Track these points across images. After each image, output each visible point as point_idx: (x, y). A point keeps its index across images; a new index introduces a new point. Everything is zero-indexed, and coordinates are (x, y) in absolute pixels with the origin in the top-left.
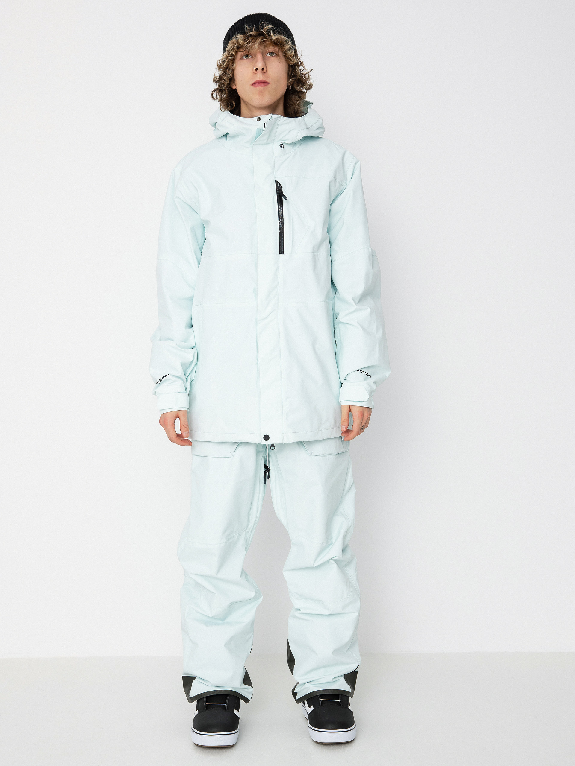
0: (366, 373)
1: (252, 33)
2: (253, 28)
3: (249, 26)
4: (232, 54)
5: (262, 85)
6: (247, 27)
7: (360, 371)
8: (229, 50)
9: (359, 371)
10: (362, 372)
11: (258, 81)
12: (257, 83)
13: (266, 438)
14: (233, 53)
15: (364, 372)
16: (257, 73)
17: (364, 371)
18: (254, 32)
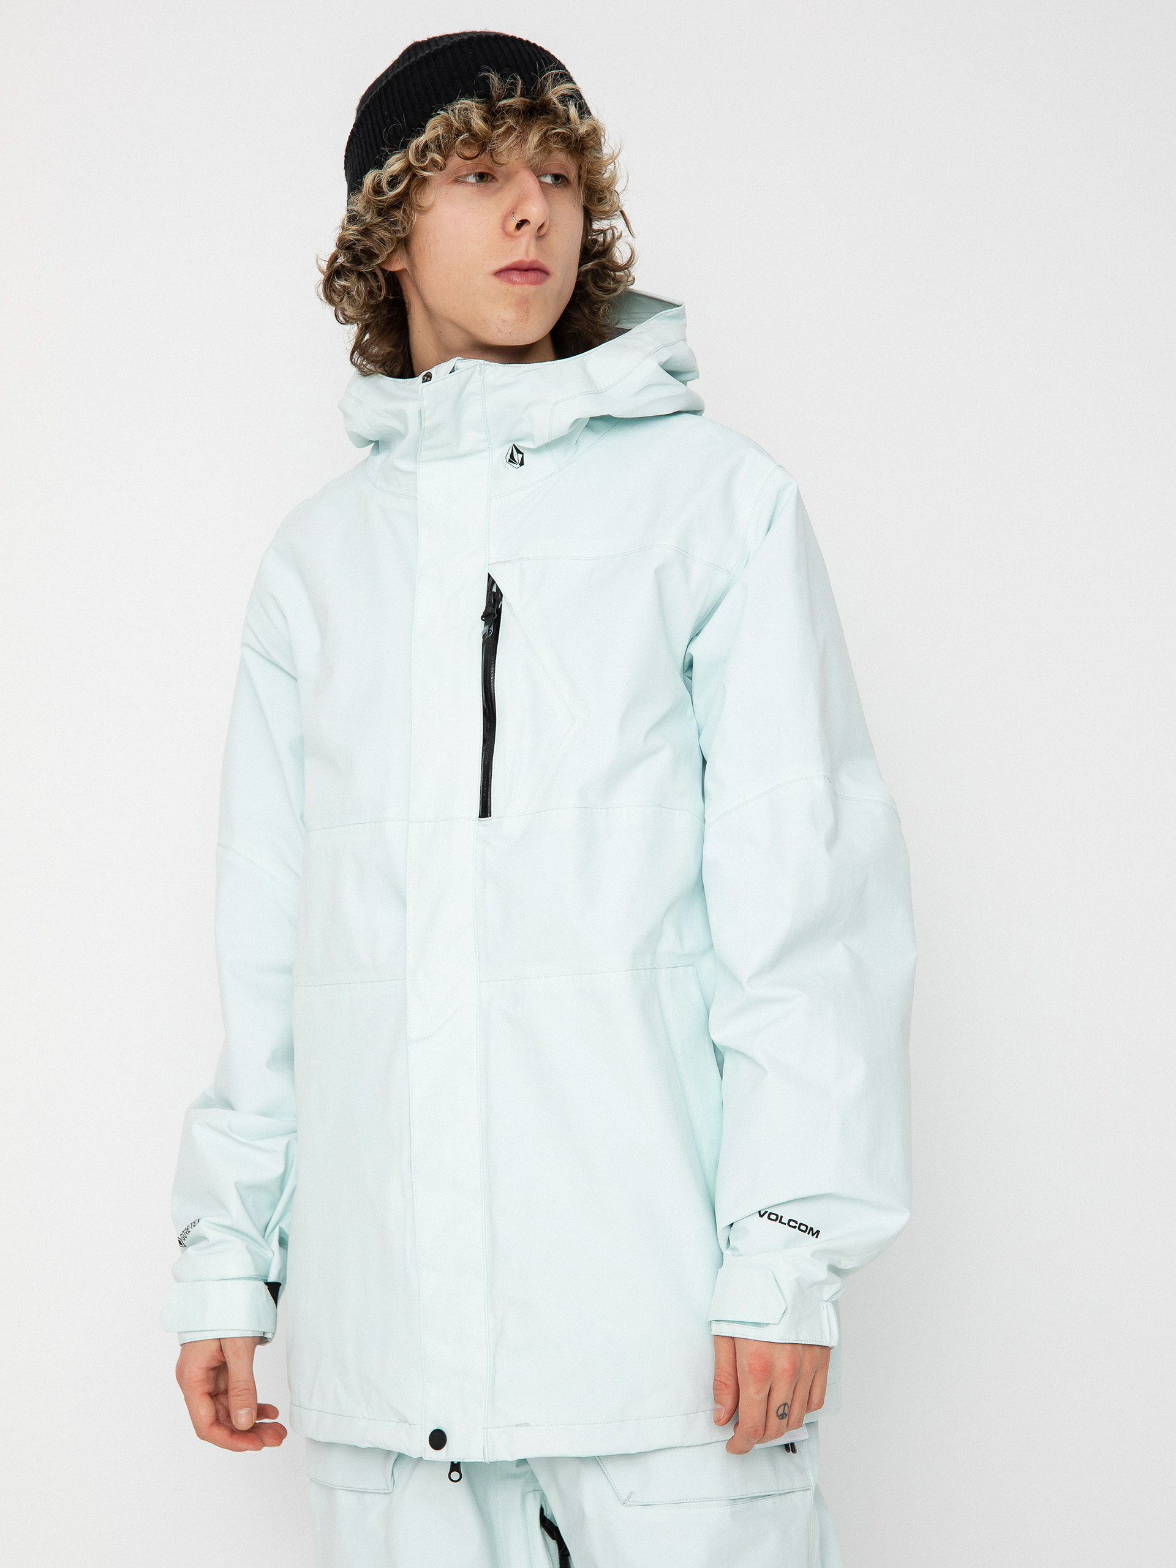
0: (792, 1223)
1: (516, 101)
2: (514, 84)
3: (503, 77)
4: (433, 161)
5: (532, 276)
6: (494, 78)
7: (771, 1214)
8: (426, 146)
9: (767, 1214)
10: (776, 1220)
11: (521, 262)
12: (515, 269)
13: (438, 1439)
14: (438, 157)
15: (785, 1220)
16: (519, 236)
17: (786, 1214)
18: (522, 98)
